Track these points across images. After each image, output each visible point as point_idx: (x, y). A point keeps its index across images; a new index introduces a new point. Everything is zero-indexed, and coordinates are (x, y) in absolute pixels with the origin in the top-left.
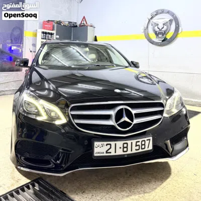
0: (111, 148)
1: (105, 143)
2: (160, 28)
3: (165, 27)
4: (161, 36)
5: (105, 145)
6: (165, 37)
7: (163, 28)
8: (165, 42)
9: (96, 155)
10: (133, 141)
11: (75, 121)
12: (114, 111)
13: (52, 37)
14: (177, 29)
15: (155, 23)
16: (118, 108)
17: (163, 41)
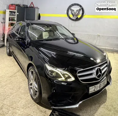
2: (75, 12)
3: (77, 12)
4: (75, 16)
5: (93, 87)
8: (77, 19)
9: (90, 93)
10: (102, 83)
11: (80, 79)
12: (95, 70)
13: (14, 14)
14: (83, 14)
15: (72, 10)
16: (96, 69)
17: (76, 19)
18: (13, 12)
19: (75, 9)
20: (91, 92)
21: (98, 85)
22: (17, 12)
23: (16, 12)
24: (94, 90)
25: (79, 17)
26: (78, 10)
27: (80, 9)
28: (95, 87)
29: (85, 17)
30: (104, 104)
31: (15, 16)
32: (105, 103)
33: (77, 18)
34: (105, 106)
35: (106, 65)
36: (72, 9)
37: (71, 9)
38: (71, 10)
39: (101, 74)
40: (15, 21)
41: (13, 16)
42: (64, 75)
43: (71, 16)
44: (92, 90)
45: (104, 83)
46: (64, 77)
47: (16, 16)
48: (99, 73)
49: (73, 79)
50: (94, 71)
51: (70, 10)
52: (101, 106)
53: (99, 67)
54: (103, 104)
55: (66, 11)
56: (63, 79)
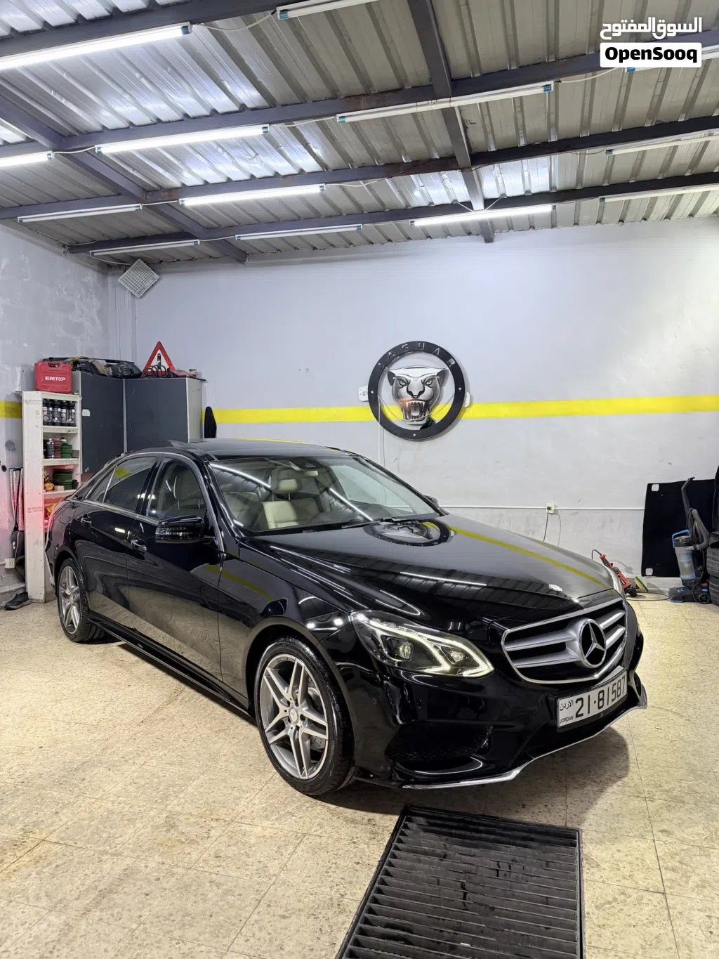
0: (582, 705)
1: (575, 698)
2: (416, 393)
3: (428, 391)
4: (417, 414)
5: (574, 701)
6: (429, 418)
7: (421, 393)
8: (430, 430)
9: (561, 725)
10: (610, 685)
11: (516, 665)
12: (576, 632)
13: (69, 414)
14: (459, 397)
15: (400, 379)
16: (581, 625)
17: (424, 426)
18: (62, 404)
19: (417, 370)
20: (565, 720)
21: (594, 694)
22: (83, 408)
23: (78, 406)
24: (577, 716)
25: (439, 414)
26: (432, 378)
27: (442, 374)
28: (580, 702)
29: (471, 412)
30: (619, 783)
31: (74, 425)
32: (625, 779)
33: (430, 422)
34: (627, 789)
35: (617, 616)
36: (397, 373)
37: (391, 375)
38: (391, 382)
39: (600, 647)
40: (73, 454)
41: (64, 430)
42: (446, 652)
43: (394, 413)
44: (568, 711)
45: (615, 688)
46: (449, 659)
47: (78, 429)
48: (595, 645)
49: (484, 668)
50: (574, 635)
51: (385, 383)
52: (610, 790)
53: (589, 620)
54: (614, 782)
55: (365, 389)
56: (445, 667)
